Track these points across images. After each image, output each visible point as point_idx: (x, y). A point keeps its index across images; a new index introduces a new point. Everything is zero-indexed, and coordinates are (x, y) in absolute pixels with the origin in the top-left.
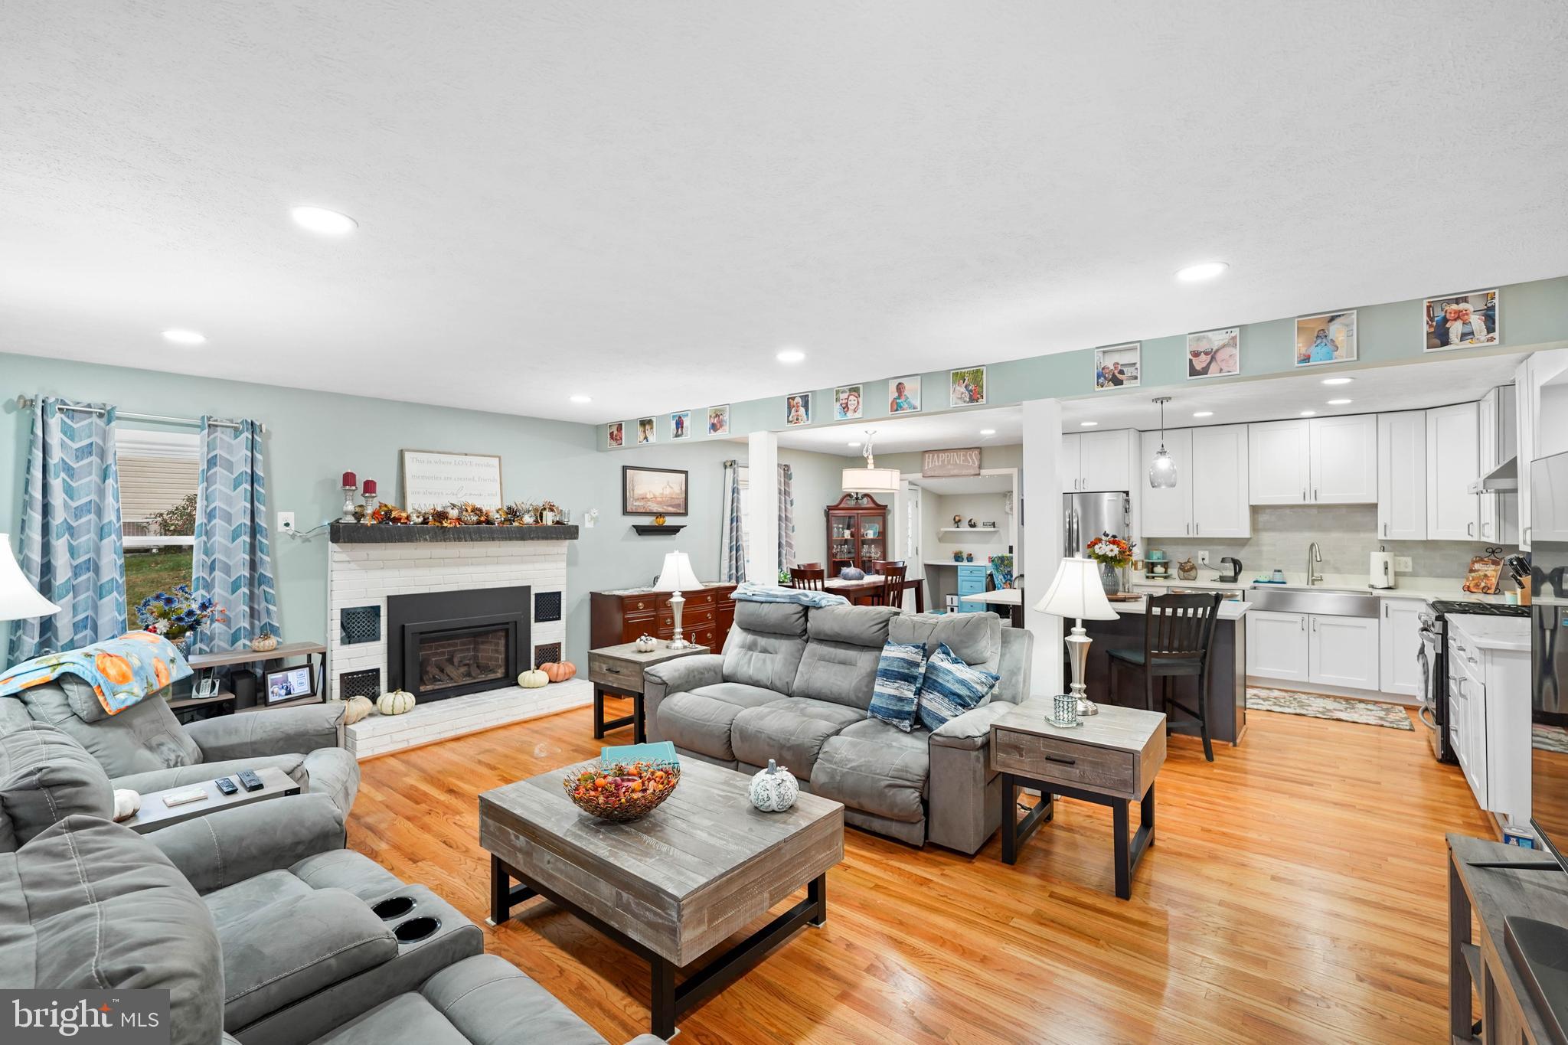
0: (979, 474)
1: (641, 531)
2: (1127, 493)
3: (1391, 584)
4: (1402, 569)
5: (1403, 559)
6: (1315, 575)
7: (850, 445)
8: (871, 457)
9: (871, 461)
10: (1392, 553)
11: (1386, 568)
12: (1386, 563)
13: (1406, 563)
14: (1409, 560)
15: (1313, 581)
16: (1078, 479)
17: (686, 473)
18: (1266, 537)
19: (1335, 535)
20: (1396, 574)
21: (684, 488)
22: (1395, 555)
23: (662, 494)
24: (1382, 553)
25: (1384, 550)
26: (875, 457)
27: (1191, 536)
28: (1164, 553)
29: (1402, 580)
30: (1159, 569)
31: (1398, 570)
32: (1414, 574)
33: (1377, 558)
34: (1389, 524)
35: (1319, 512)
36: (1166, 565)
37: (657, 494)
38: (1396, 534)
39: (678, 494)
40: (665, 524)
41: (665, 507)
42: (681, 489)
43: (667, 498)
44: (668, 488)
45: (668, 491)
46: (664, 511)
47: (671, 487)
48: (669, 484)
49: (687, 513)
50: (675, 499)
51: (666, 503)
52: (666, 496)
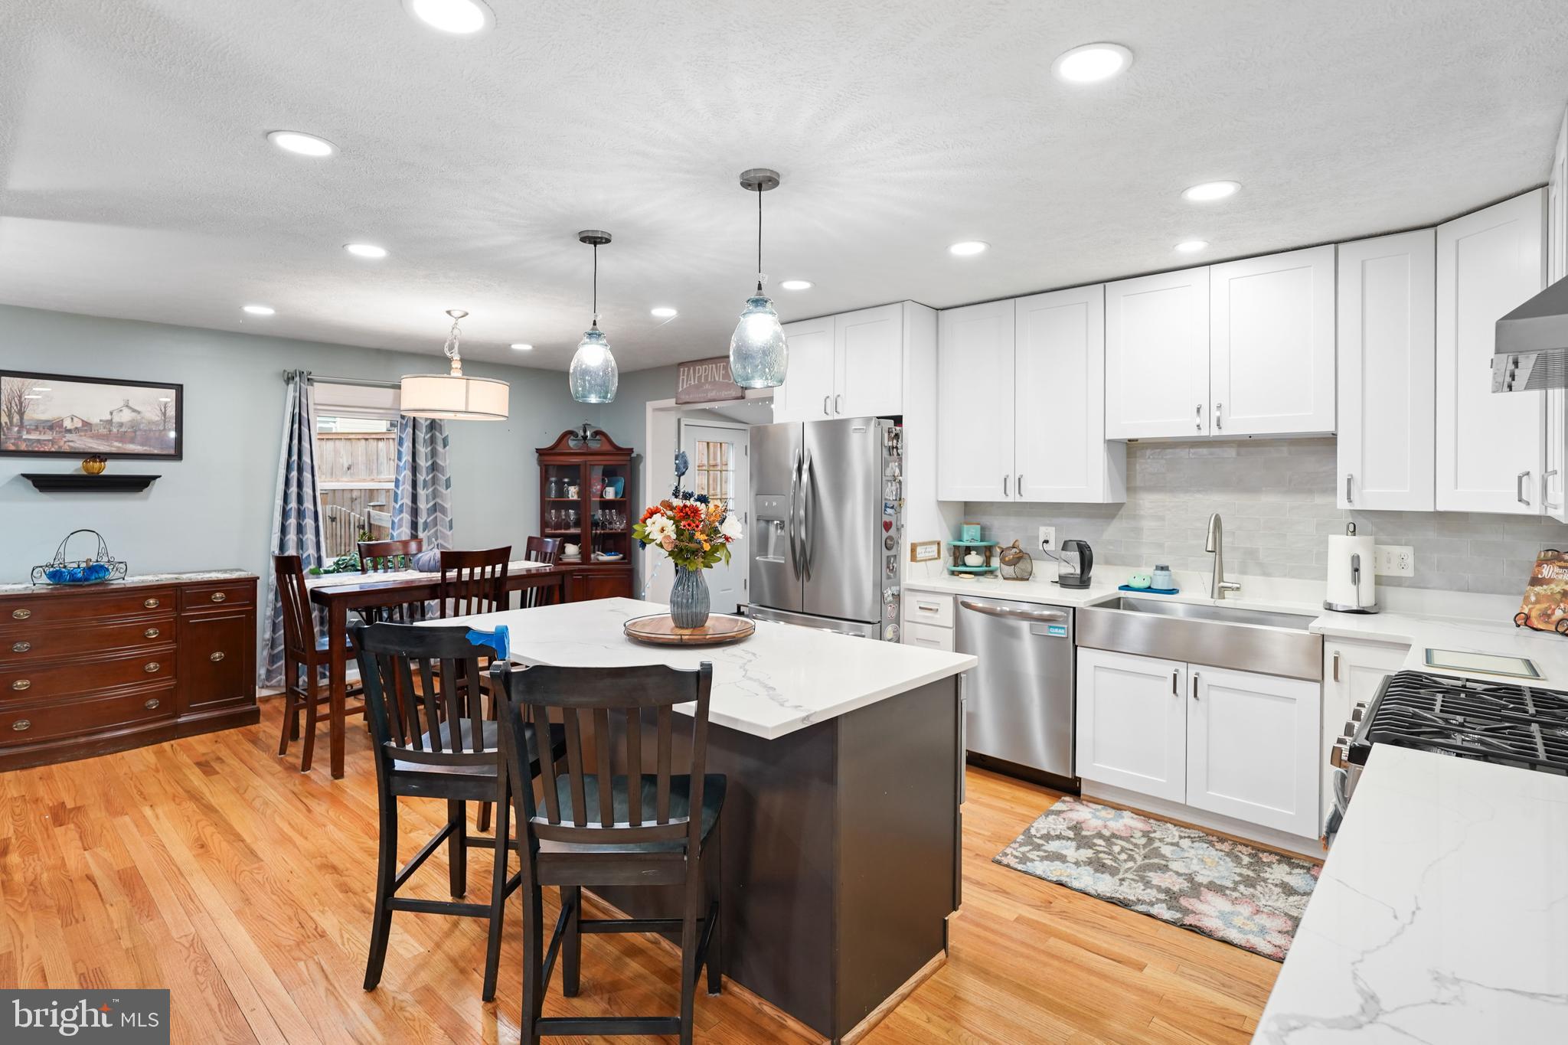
0: (743, 398)
1: (43, 482)
2: (898, 420)
3: (1367, 601)
4: (1393, 571)
5: (1396, 550)
6: (1226, 576)
7: (516, 347)
8: (457, 357)
9: (456, 364)
10: (1370, 539)
11: (1357, 570)
12: (1356, 559)
13: (1401, 558)
14: (1407, 552)
15: (1222, 589)
16: (832, 397)
17: (179, 389)
18: (1148, 502)
19: (1269, 500)
20: (1379, 581)
21: (172, 412)
22: (1377, 542)
24: (1351, 538)
25: (1354, 532)
27: (1010, 499)
28: (983, 529)
29: (1392, 595)
30: (974, 560)
31: (1385, 572)
32: (1417, 583)
33: (1341, 547)
34: (1357, 476)
35: (1238, 454)
36: (987, 552)
37: (95, 420)
38: (1376, 497)
39: (156, 423)
40: (104, 473)
41: (116, 444)
42: (164, 414)
43: (123, 429)
44: (126, 411)
45: (126, 416)
46: (114, 450)
47: (134, 411)
48: (130, 404)
49: (178, 455)
50: (145, 431)
51: (122, 437)
52: (121, 425)
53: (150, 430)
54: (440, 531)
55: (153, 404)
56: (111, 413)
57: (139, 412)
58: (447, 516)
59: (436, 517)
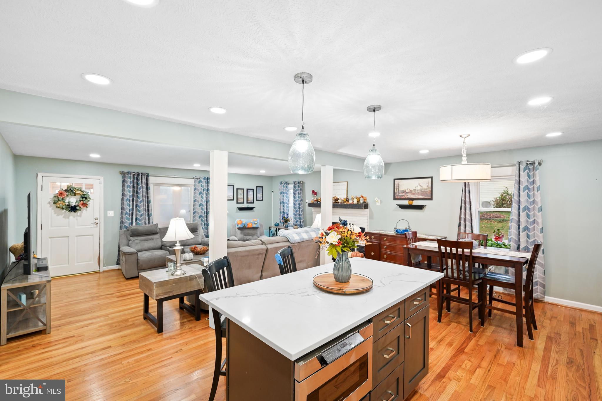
1: (402, 207)
8: (465, 154)
9: (464, 158)
17: (432, 178)
21: (430, 186)
23: (415, 190)
26: (468, 155)
37: (412, 190)
39: (426, 189)
40: (413, 204)
41: (417, 196)
42: (428, 186)
43: (418, 192)
44: (419, 186)
45: (419, 188)
46: (416, 198)
47: (421, 186)
48: (420, 184)
49: (431, 199)
50: (423, 192)
51: (418, 194)
52: (418, 190)
53: (425, 191)
54: (537, 233)
55: (425, 184)
56: (416, 187)
57: (422, 186)
58: (539, 226)
59: (535, 226)
